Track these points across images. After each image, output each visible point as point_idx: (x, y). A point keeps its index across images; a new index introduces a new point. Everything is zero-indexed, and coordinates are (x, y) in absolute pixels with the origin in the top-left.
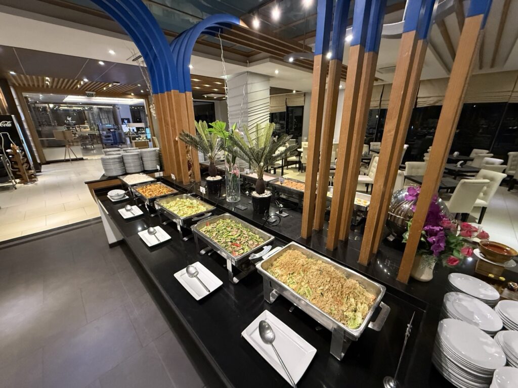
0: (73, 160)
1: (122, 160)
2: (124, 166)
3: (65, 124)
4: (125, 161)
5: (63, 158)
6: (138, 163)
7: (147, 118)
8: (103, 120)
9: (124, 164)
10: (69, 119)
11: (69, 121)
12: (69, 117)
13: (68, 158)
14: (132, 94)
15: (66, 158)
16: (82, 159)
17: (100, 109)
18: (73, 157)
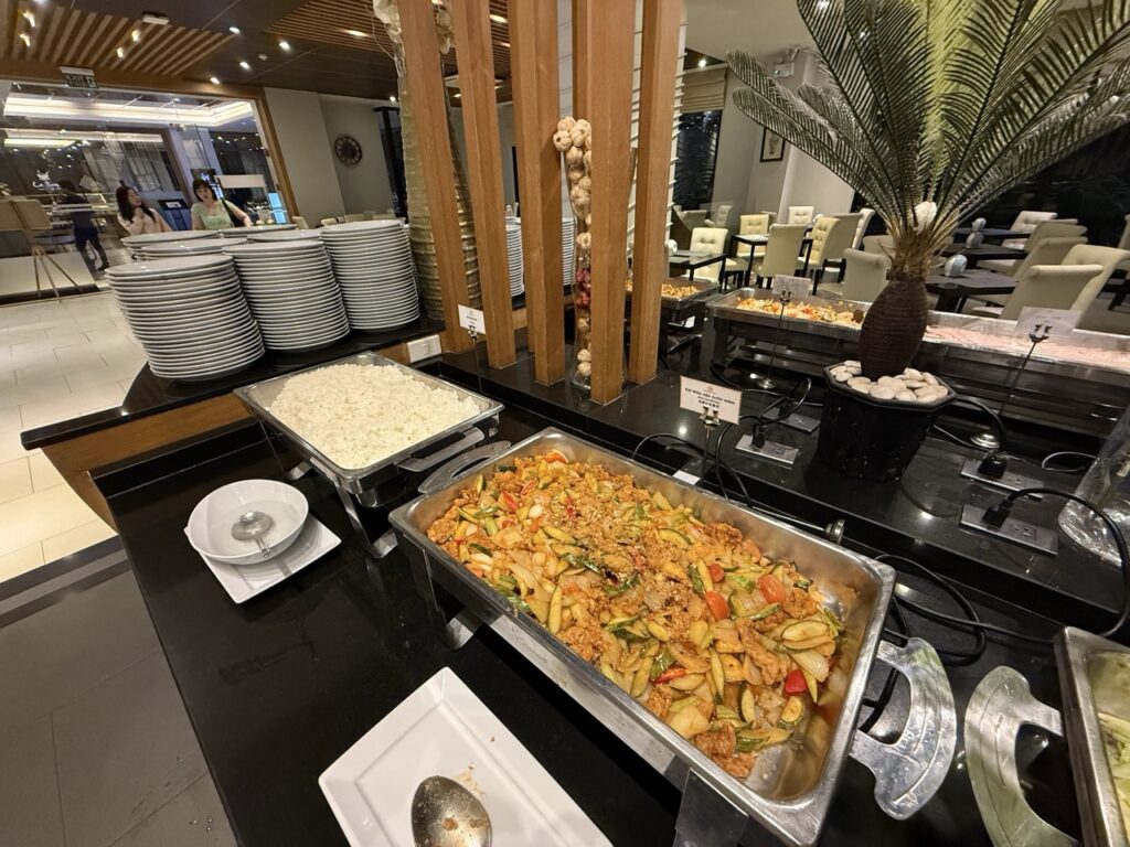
0: (65, 293)
1: (235, 284)
2: (254, 315)
3: (36, 191)
4: (257, 287)
5: (33, 289)
6: (319, 295)
7: (269, 160)
8: (140, 180)
9: (250, 304)
10: (45, 177)
11: (42, 182)
12: (43, 172)
13: (46, 286)
14: (215, 80)
15: (42, 288)
16: (93, 289)
17: (128, 147)
18: (63, 283)
